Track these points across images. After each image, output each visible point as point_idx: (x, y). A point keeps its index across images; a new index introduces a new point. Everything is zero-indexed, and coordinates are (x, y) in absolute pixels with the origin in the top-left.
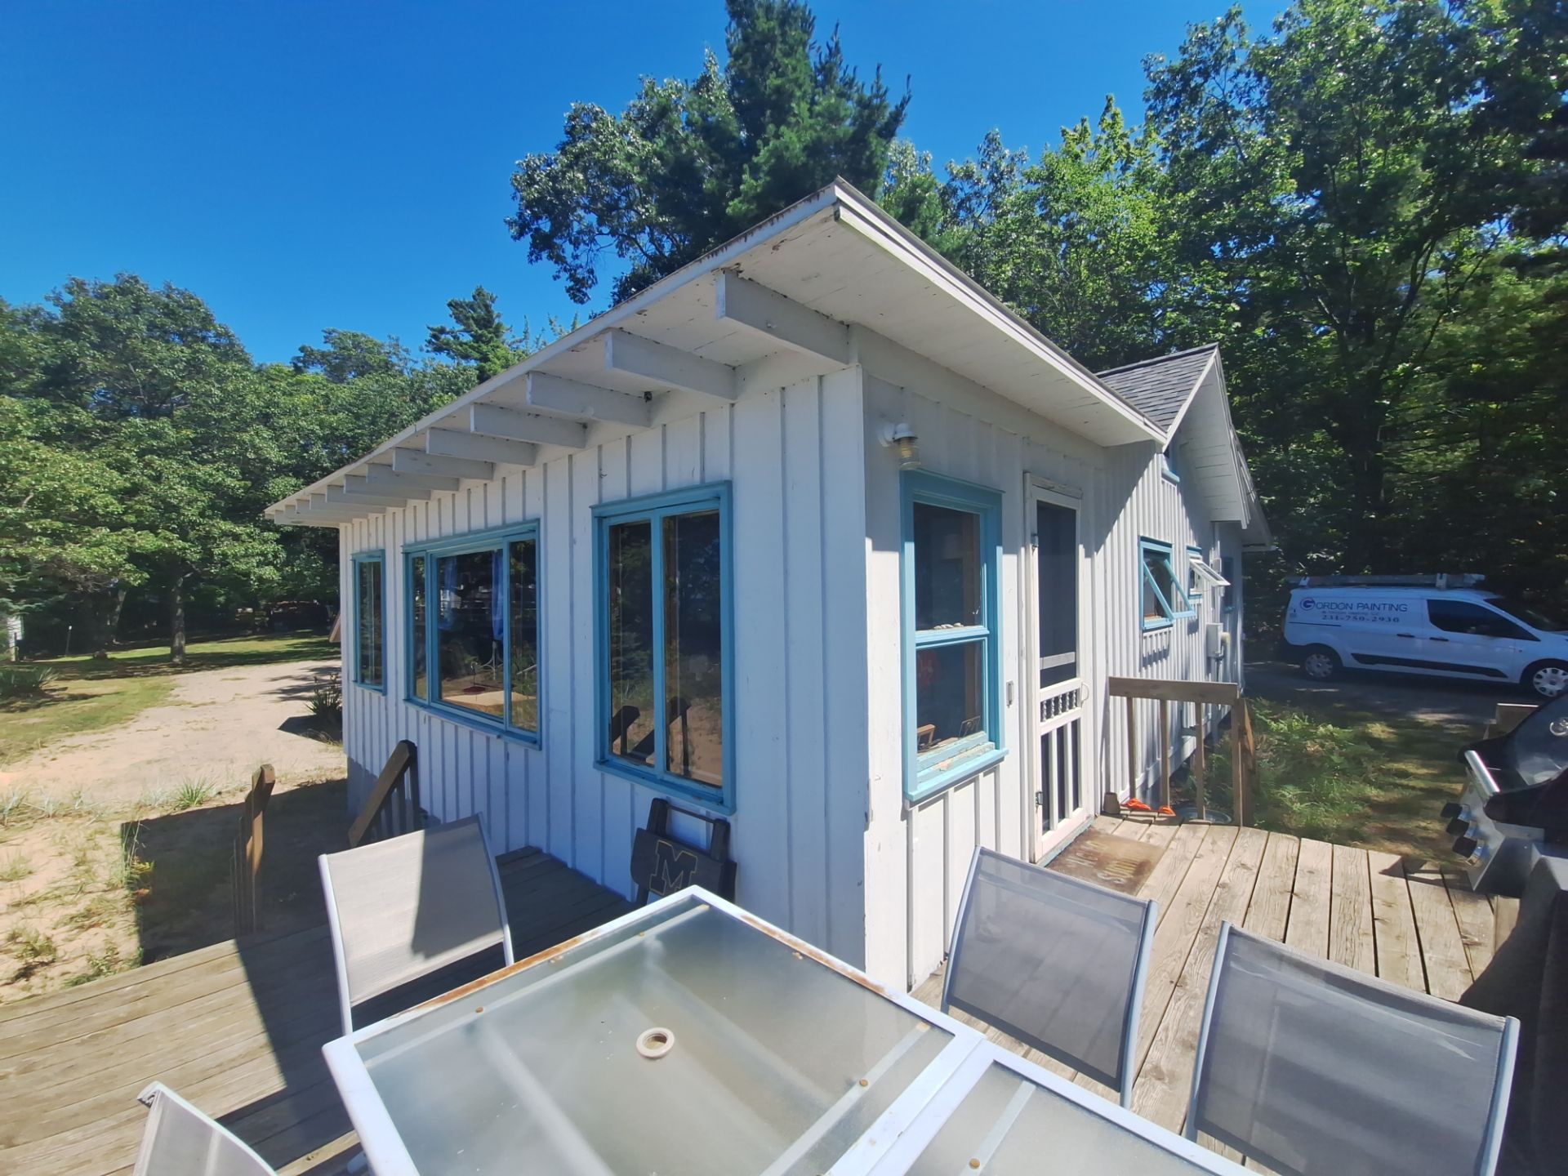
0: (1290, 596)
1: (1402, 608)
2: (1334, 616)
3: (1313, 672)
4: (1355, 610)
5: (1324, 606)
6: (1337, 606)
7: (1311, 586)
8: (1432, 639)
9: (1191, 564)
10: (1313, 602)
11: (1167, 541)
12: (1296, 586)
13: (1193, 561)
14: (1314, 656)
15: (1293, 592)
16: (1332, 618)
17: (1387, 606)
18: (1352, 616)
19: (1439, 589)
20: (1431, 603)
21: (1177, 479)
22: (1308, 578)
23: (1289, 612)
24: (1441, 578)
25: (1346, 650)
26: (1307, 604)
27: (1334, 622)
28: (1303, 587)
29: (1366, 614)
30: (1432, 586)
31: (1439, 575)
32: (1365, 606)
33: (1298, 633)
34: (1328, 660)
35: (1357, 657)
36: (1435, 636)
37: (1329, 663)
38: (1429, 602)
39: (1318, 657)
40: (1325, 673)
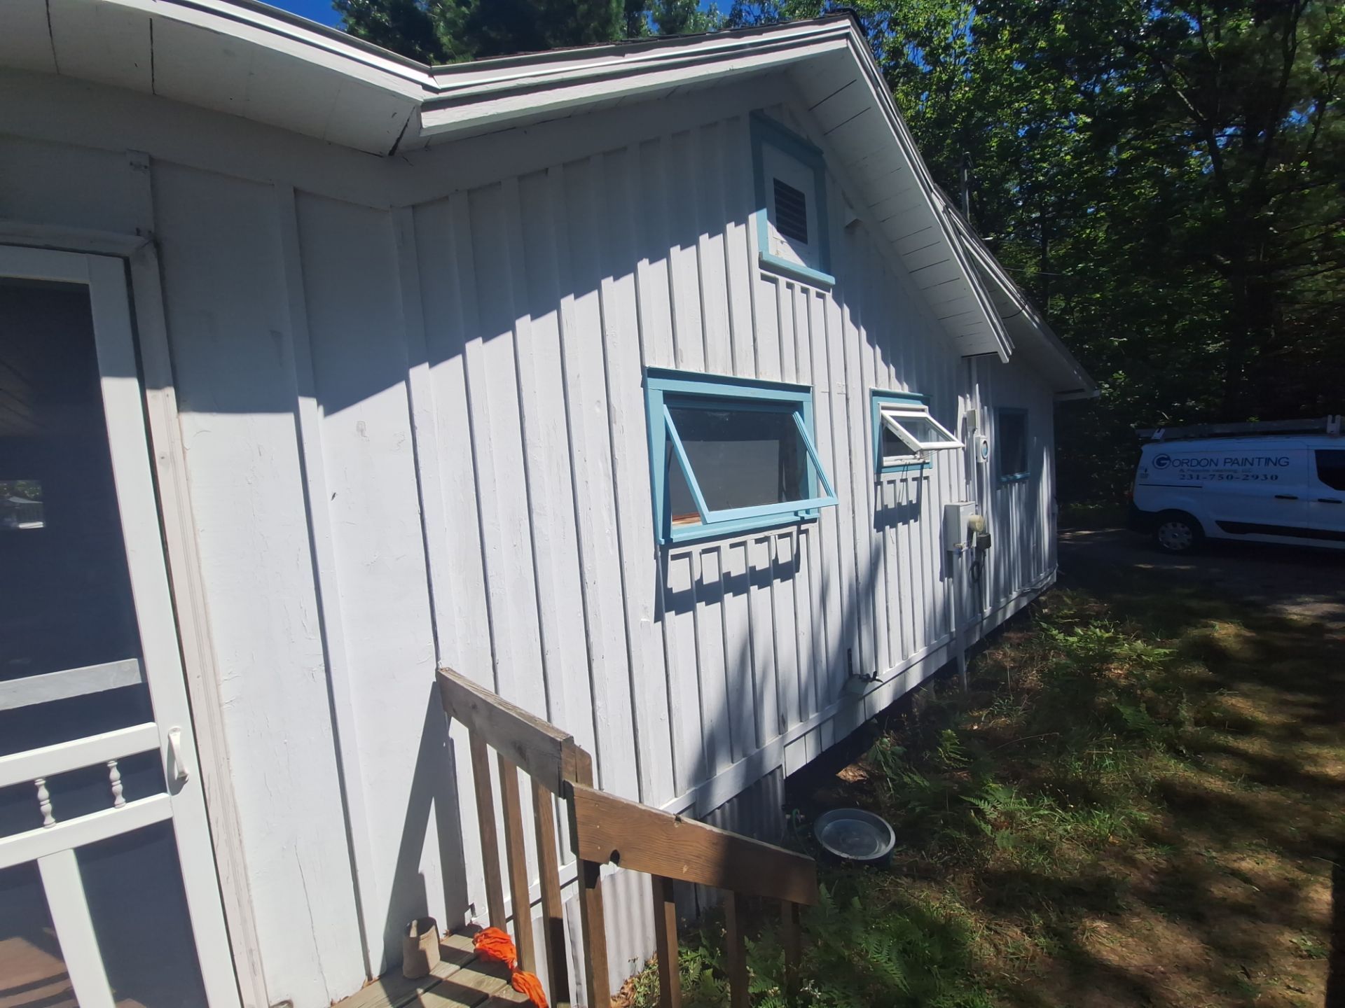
0: (1141, 452)
1: (1282, 462)
2: (1195, 475)
3: (1168, 544)
4: (1221, 466)
5: (1182, 463)
6: (1199, 463)
7: (1167, 439)
8: (1320, 500)
9: (883, 417)
10: (1168, 459)
11: (802, 383)
12: (1148, 440)
13: (887, 414)
14: (1170, 525)
15: (1145, 448)
16: (1191, 477)
17: (1263, 461)
18: (1217, 474)
19: (1332, 435)
20: (1319, 453)
21: (831, 280)
22: (1163, 431)
23: (1139, 472)
24: (1333, 421)
25: (1209, 517)
26: (1161, 461)
27: (1194, 482)
28: (1157, 441)
29: (1235, 471)
30: (1322, 432)
31: (1330, 417)
32: (1234, 462)
33: (1148, 498)
34: (1186, 529)
35: (1224, 525)
36: (1326, 497)
37: (1187, 533)
38: (1318, 452)
39: (1174, 526)
40: (1182, 544)
